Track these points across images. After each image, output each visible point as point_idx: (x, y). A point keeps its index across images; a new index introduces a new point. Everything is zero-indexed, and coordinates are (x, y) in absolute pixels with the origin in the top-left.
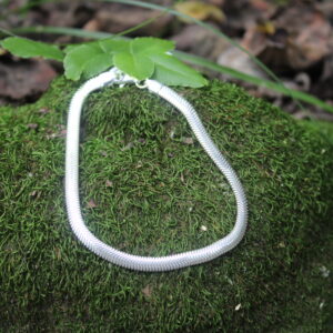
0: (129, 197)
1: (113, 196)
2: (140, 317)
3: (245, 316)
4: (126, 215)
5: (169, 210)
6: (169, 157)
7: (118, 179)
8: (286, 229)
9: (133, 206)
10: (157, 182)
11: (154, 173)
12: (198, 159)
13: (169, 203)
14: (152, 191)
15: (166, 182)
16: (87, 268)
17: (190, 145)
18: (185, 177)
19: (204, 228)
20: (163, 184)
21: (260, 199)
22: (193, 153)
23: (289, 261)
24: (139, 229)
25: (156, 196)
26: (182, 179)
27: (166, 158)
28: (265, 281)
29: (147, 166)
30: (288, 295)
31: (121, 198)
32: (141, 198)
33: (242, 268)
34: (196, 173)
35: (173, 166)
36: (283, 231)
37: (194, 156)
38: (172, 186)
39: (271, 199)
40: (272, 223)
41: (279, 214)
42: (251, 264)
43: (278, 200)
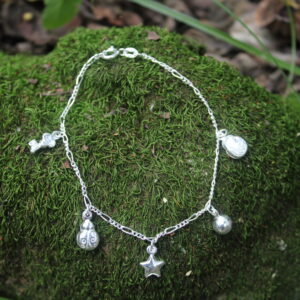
0: (101, 162)
1: (87, 160)
2: (98, 271)
3: (196, 280)
4: (97, 178)
5: (136, 179)
6: (145, 128)
7: (95, 144)
8: (246, 206)
9: (103, 172)
10: (129, 151)
11: (128, 143)
12: (171, 134)
13: (137, 173)
14: (122, 159)
15: (138, 152)
16: (55, 221)
17: (166, 120)
18: (156, 150)
19: (165, 200)
20: (134, 154)
21: (224, 177)
22: (167, 128)
23: (245, 235)
24: (106, 193)
25: (125, 165)
26: (153, 152)
27: (142, 129)
28: (219, 252)
29: (123, 135)
30: (242, 265)
31: (94, 163)
32: (112, 165)
33: (196, 240)
34: (167, 147)
35: (147, 138)
36: (243, 208)
37: (168, 131)
38: (142, 156)
39: (235, 178)
40: (232, 201)
41: (241, 193)
42: (206, 236)
43: (242, 180)
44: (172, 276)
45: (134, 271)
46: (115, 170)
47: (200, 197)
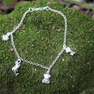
0: (39, 50)
1: (34, 50)
2: (42, 88)
3: (76, 87)
4: (38, 55)
5: (52, 54)
6: (52, 36)
7: (36, 44)
8: (90, 58)
9: (40, 53)
10: (48, 44)
11: (47, 41)
12: (62, 37)
13: (52, 52)
14: (46, 48)
16: (25, 72)
17: (59, 32)
18: (57, 43)
19: (63, 60)
20: (50, 45)
21: (82, 49)
22: (60, 35)
23: (90, 68)
24: (42, 60)
25: (48, 49)
26: (57, 44)
27: (51, 36)
28: (83, 75)
29: (45, 39)
30: (90, 79)
31: (36, 50)
32: (43, 50)
33: (75, 72)
34: (61, 41)
35: (53, 39)
36: (89, 59)
37: (60, 36)
38: (53, 46)
39: (85, 49)
40: (85, 57)
41: (88, 54)
42: (78, 71)
43: (87, 50)
44: (69, 86)
45: (55, 86)
46: (45, 52)
47: (75, 57)
